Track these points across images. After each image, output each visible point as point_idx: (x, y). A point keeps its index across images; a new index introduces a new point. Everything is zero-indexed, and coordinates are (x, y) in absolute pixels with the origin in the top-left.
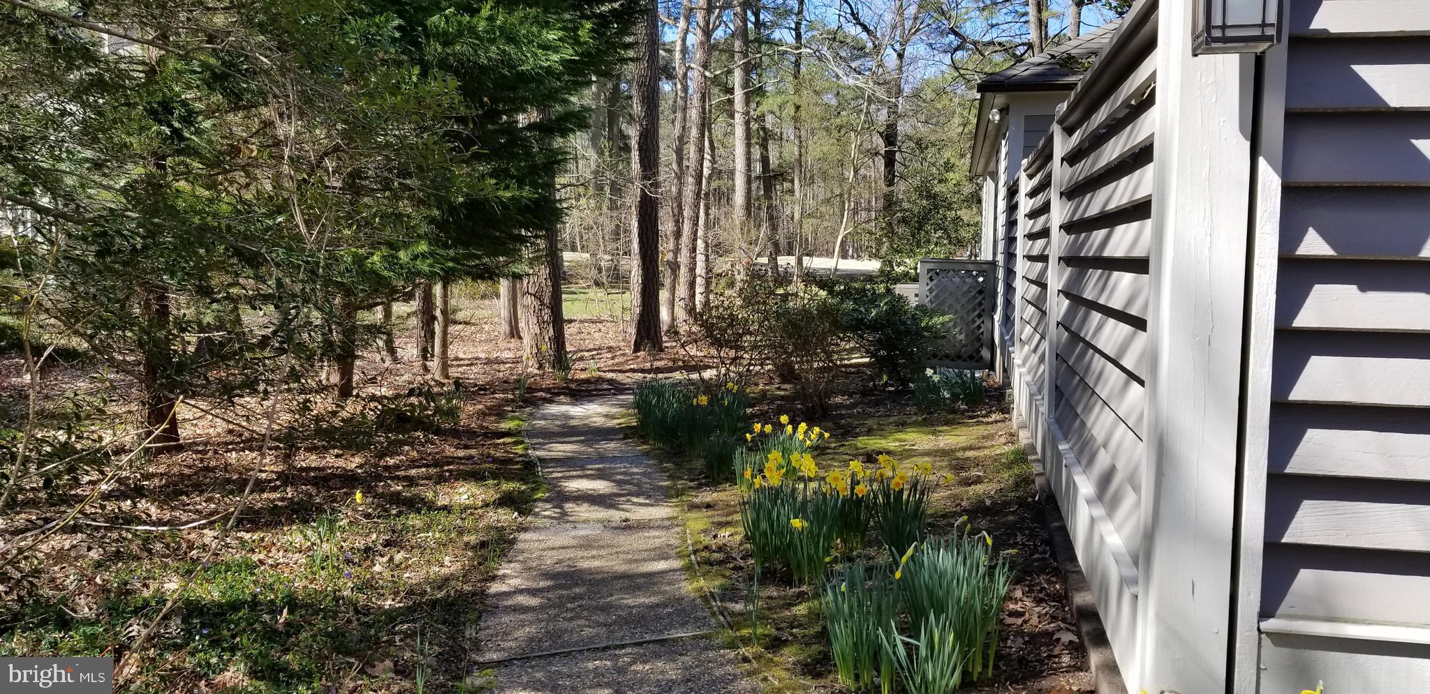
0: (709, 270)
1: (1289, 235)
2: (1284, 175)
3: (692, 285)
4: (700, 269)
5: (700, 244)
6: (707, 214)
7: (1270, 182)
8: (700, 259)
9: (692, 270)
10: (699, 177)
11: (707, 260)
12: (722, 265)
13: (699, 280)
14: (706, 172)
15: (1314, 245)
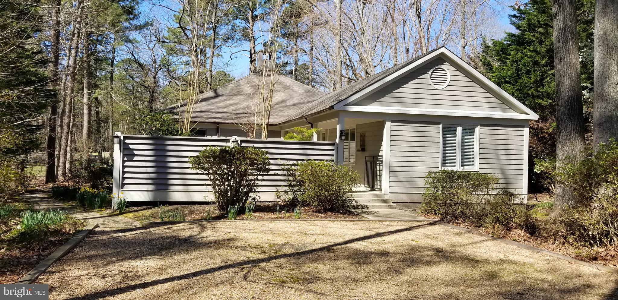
0: (72, 158)
1: (123, 158)
2: (123, 153)
3: (65, 164)
4: (68, 157)
5: (68, 148)
6: (71, 139)
7: (122, 154)
8: (68, 154)
9: (65, 158)
10: (68, 125)
11: (71, 155)
12: (77, 156)
13: (67, 162)
14: (71, 124)
15: (125, 159)
